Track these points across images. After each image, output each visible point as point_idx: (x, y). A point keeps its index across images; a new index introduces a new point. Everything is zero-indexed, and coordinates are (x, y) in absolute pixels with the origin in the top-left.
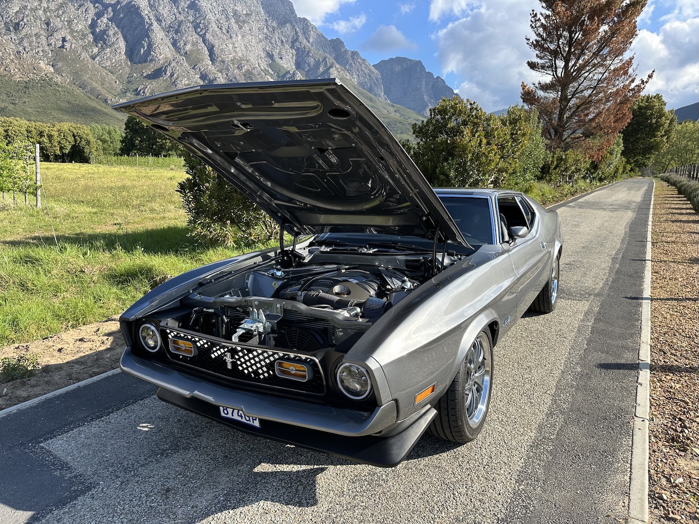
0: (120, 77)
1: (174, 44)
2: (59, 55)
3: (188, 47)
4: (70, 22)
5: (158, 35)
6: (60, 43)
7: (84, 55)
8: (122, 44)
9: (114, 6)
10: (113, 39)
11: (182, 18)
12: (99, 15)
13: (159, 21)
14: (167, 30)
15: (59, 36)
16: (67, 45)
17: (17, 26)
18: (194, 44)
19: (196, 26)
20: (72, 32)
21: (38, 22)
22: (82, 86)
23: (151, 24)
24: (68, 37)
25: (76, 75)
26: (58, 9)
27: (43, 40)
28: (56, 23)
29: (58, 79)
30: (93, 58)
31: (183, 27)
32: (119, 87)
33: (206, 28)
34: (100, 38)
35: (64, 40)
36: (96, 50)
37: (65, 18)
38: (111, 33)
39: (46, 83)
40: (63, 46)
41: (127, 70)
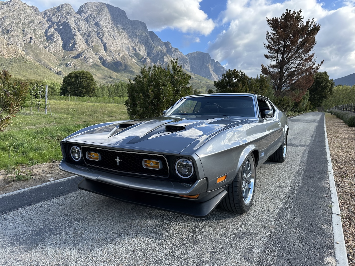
0: (58, 58)
1: (87, 42)
2: (28, 46)
3: (93, 44)
4: (35, 30)
5: (79, 37)
6: (29, 40)
7: (41, 46)
8: (60, 42)
9: (57, 23)
10: (56, 39)
11: (91, 29)
12: (50, 27)
13: (79, 30)
14: (83, 35)
15: (29, 36)
16: (33, 41)
17: (8, 32)
18: (97, 42)
19: (98, 34)
20: (35, 35)
21: (19, 30)
22: (39, 61)
23: (76, 32)
24: (33, 37)
25: (36, 56)
26: (29, 24)
27: (21, 39)
28: (28, 30)
29: (28, 58)
30: (46, 48)
31: (91, 34)
32: (58, 62)
33: (103, 35)
34: (49, 38)
35: (31, 39)
36: (47, 44)
37: (32, 28)
38: (55, 36)
39: (21, 59)
40: (30, 42)
41: (62, 54)
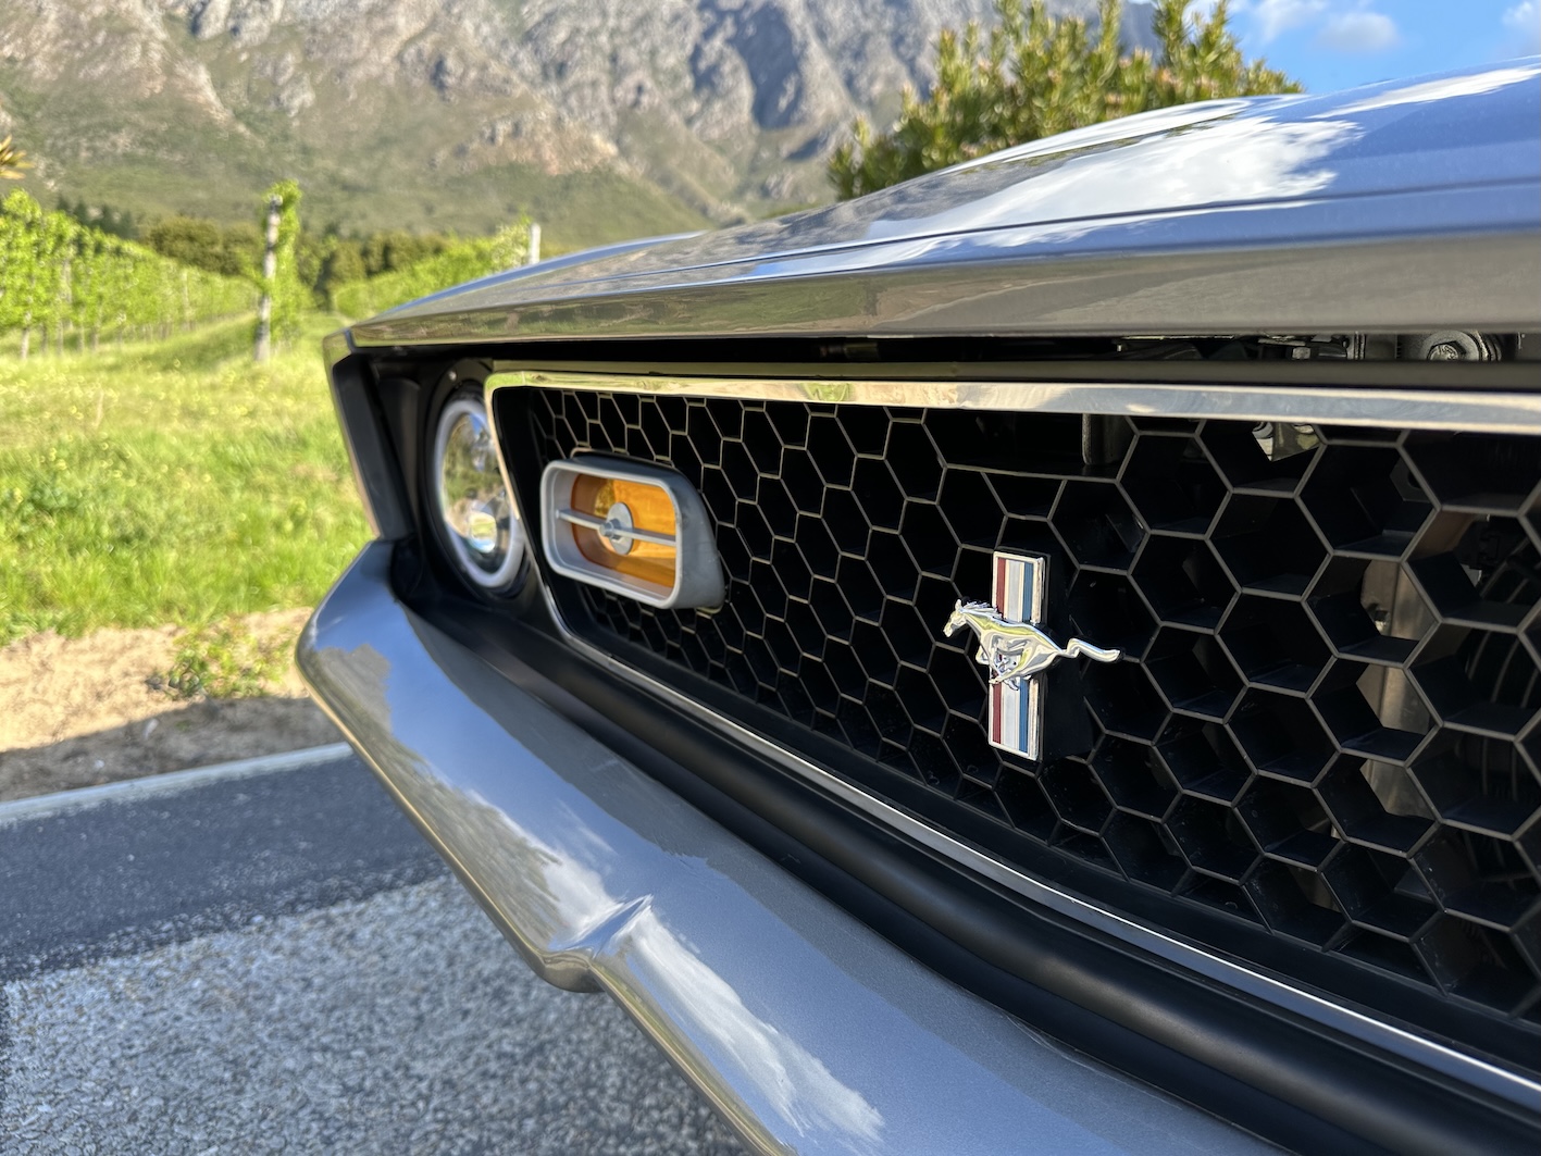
0: (735, 161)
1: (850, 82)
2: (628, 123)
3: (878, 88)
4: (653, 53)
5: (819, 66)
6: (631, 97)
7: (675, 118)
8: (745, 92)
9: (736, 14)
10: (729, 82)
11: (868, 25)
12: (708, 34)
13: (822, 34)
14: (836, 54)
15: (630, 81)
16: (645, 99)
17: (561, 70)
18: (891, 80)
19: (898, 40)
20: (655, 71)
21: (599, 58)
22: (665, 181)
23: (805, 45)
24: (649, 84)
25: (656, 159)
26: (633, 31)
27: (603, 92)
28: (630, 56)
29: (623, 168)
30: (689, 121)
31: (870, 47)
32: (731, 178)
33: (919, 43)
34: (706, 80)
35: (640, 89)
36: (694, 106)
37: (645, 45)
38: (727, 68)
39: (603, 177)
40: (636, 103)
41: (751, 144)
